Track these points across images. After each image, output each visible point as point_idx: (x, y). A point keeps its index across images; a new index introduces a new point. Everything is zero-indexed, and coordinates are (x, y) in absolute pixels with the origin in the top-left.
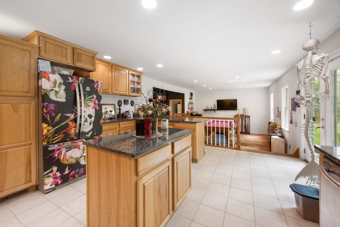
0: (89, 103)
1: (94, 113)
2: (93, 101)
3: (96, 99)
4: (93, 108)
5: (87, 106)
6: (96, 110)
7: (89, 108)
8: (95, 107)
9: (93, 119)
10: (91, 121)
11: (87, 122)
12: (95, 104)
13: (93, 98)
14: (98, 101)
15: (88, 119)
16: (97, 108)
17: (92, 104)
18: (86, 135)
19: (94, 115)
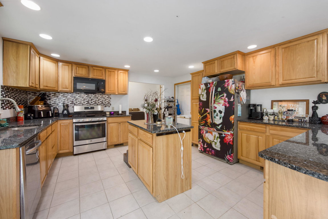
0: (219, 101)
1: (224, 110)
2: (223, 99)
3: (226, 97)
4: (223, 105)
5: (218, 103)
6: (226, 106)
7: (220, 105)
8: (225, 104)
9: (223, 114)
10: (221, 116)
11: (218, 116)
12: (225, 101)
13: (223, 96)
14: (228, 99)
15: (219, 114)
16: (227, 105)
17: (222, 102)
18: (217, 127)
19: (223, 111)
